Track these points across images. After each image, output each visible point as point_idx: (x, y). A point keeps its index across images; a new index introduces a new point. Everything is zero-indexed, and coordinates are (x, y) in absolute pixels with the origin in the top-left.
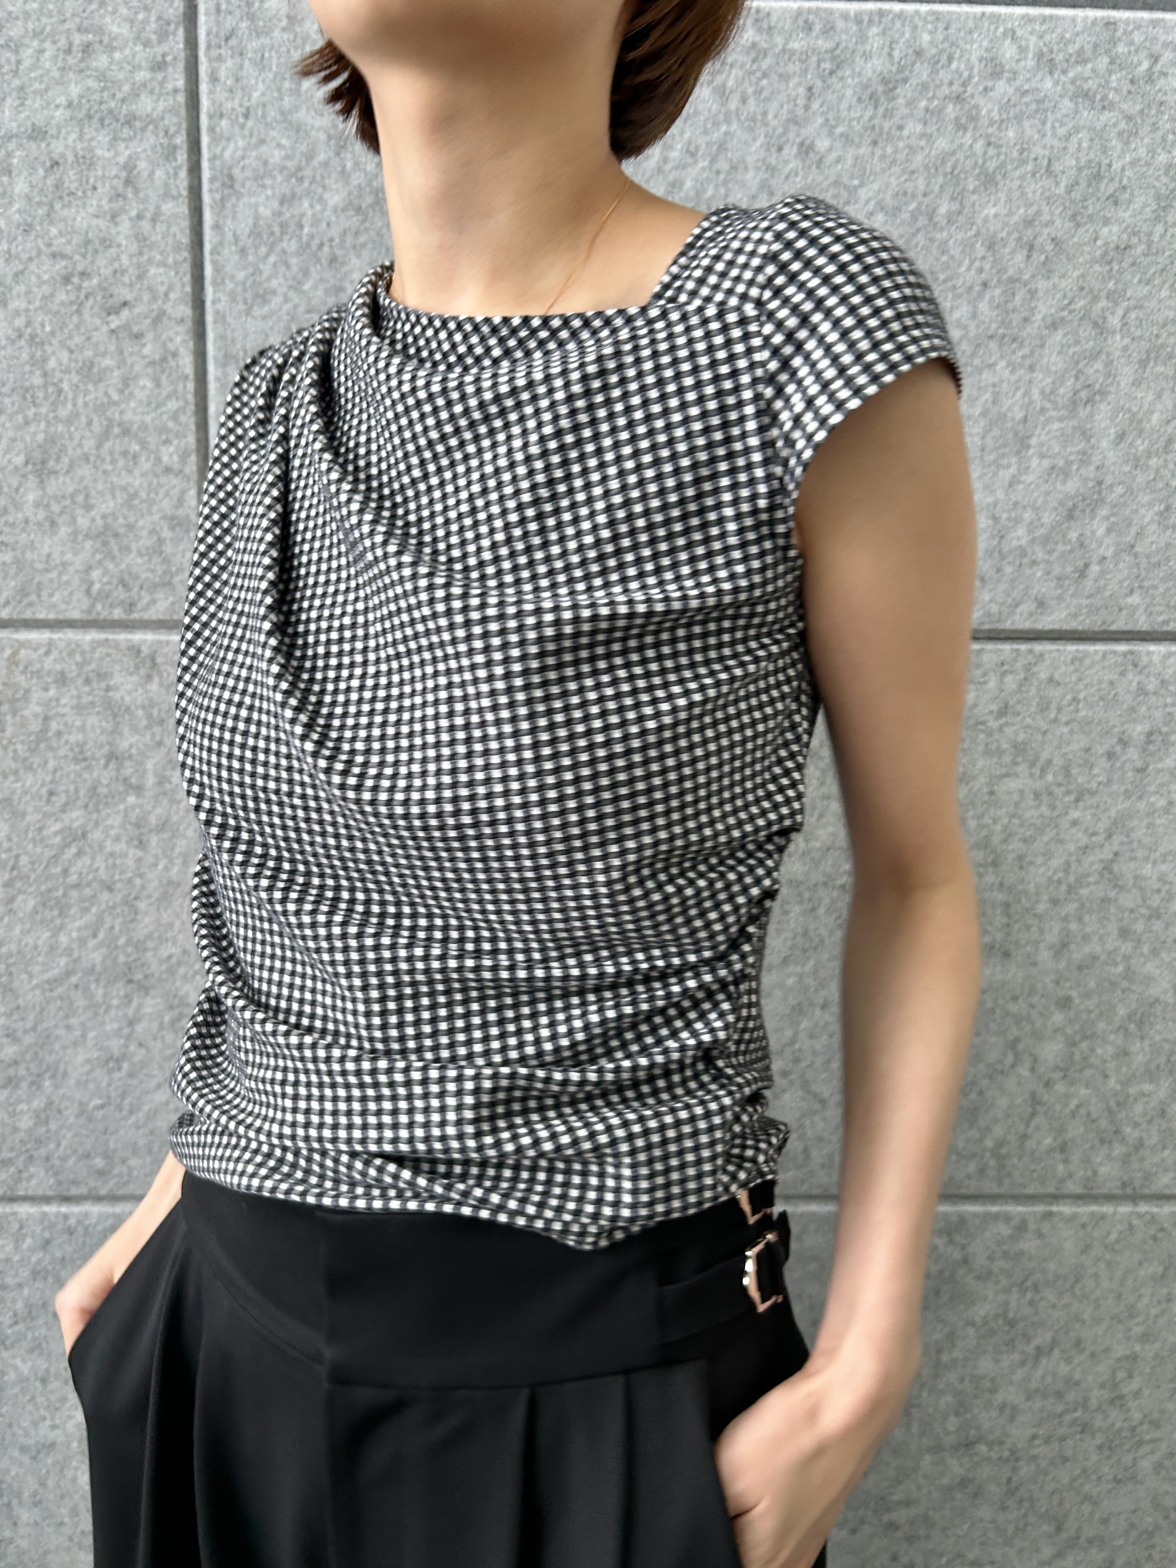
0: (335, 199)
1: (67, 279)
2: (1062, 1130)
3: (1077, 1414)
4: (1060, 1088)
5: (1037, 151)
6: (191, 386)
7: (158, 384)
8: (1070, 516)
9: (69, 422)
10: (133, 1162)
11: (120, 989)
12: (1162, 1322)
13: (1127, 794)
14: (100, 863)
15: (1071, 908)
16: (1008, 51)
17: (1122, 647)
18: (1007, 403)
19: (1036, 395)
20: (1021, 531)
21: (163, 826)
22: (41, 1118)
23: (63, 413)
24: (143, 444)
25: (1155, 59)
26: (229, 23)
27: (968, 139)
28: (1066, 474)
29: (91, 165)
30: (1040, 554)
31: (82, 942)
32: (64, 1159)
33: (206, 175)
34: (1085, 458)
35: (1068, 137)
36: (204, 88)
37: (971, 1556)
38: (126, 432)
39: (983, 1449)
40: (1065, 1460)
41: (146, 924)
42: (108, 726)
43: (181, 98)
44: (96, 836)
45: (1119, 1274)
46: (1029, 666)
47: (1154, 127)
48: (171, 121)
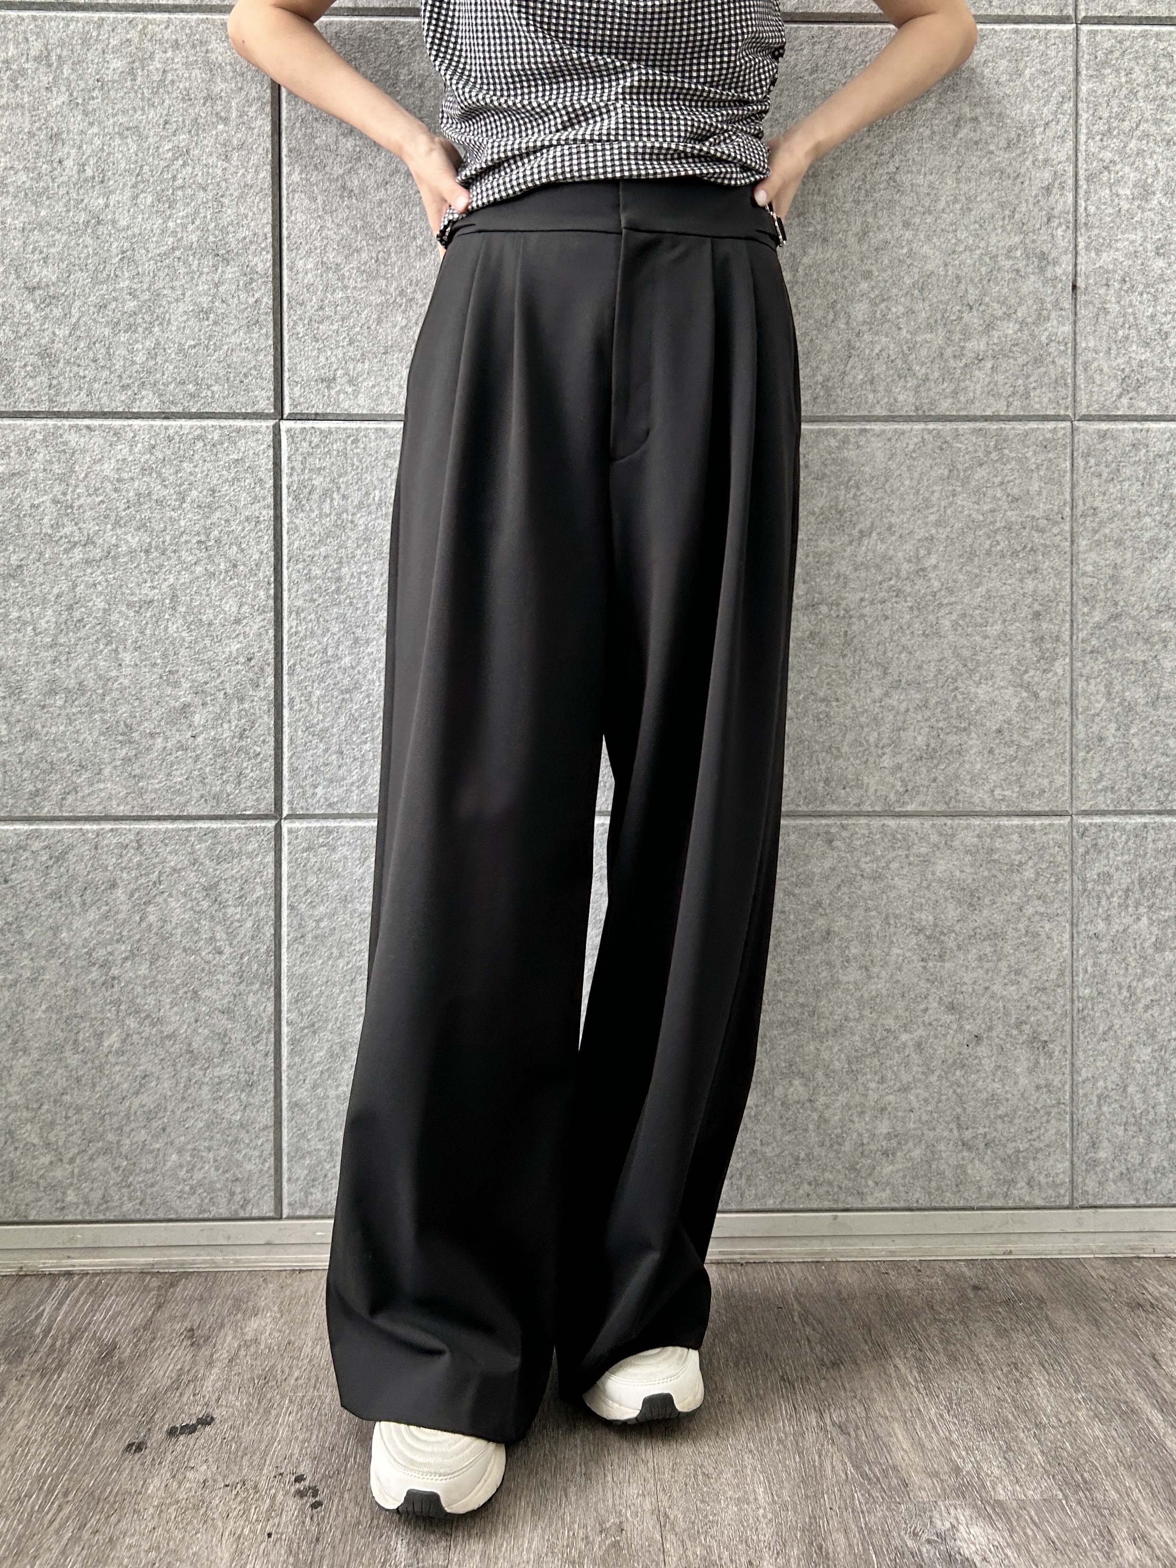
2: (870, 369)
3: (892, 582)
4: (867, 337)
10: (215, 388)
11: (210, 260)
12: (949, 512)
14: (198, 171)
15: (869, 206)
21: (241, 146)
22: (152, 355)
31: (184, 226)
32: (166, 385)
37: (821, 694)
39: (824, 609)
40: (887, 618)
41: (228, 215)
42: (207, 77)
44: (196, 152)
45: (916, 475)
46: (830, 40)
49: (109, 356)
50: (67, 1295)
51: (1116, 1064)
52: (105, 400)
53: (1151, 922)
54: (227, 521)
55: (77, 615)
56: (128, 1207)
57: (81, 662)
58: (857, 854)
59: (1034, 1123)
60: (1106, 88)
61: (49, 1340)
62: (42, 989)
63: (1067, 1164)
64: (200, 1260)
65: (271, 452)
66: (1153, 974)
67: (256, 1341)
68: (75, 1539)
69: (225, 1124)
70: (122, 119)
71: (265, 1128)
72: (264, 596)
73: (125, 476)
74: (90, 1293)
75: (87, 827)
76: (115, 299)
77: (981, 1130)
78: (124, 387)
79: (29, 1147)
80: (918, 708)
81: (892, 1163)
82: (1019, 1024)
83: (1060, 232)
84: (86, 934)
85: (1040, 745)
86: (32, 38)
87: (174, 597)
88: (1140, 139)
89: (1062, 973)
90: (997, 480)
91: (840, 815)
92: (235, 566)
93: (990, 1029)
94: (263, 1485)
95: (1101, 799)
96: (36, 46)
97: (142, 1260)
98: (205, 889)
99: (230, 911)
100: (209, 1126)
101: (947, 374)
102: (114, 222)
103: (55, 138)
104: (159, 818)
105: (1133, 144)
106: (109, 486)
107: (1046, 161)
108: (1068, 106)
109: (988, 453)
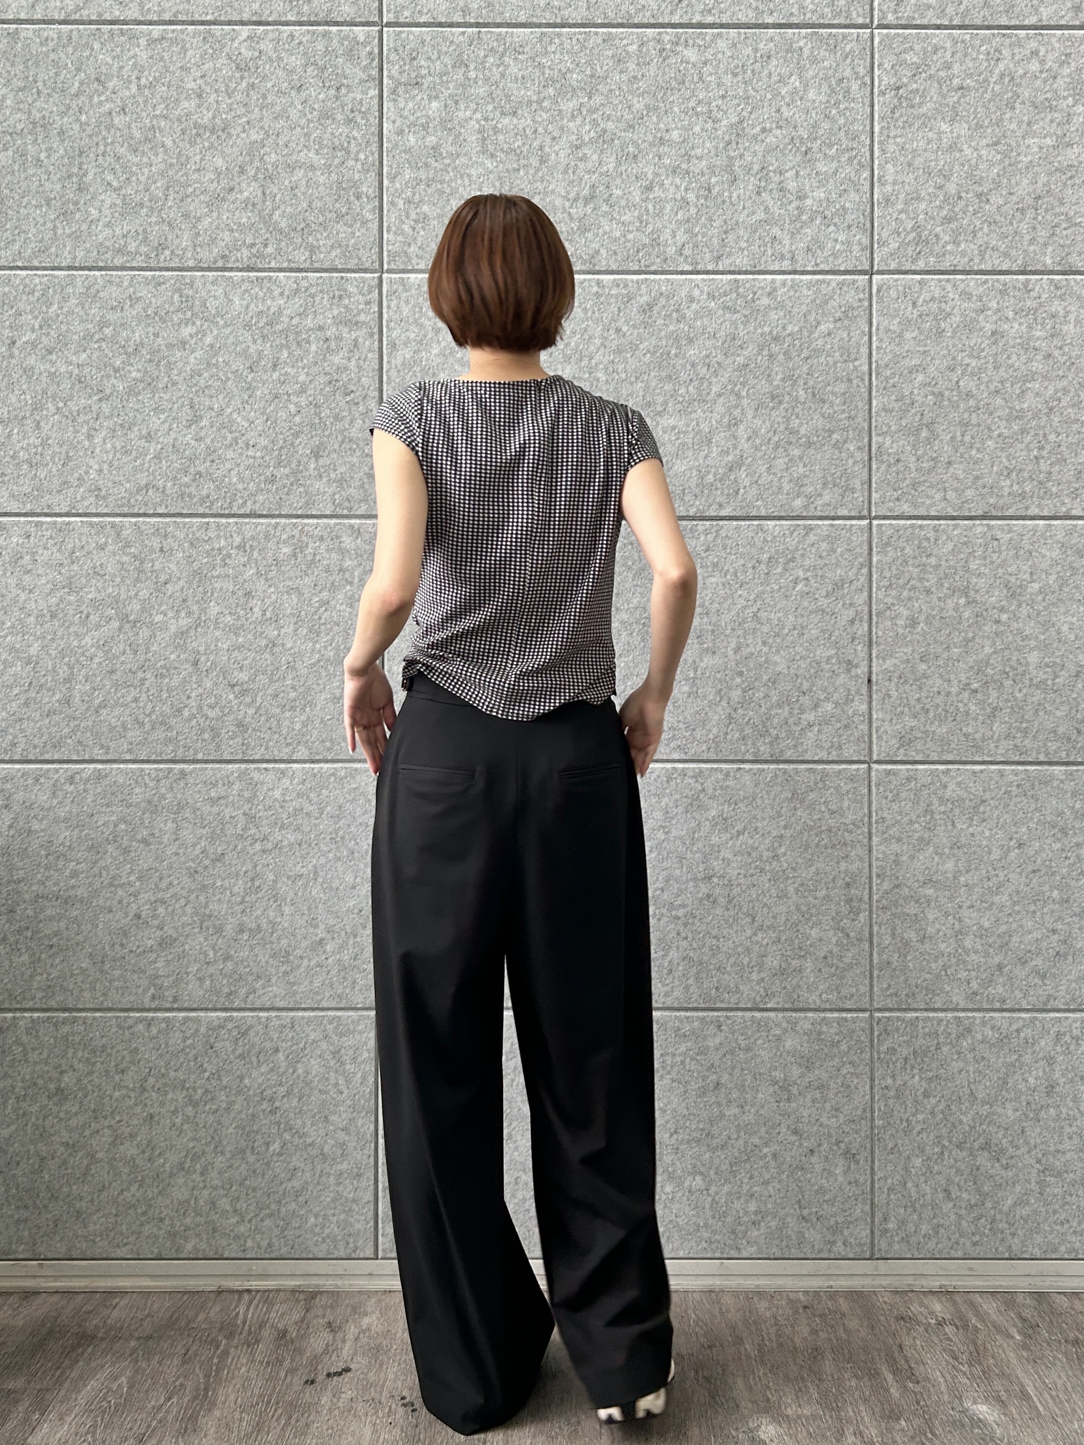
0: (435, 351)
1: (330, 383)
3: (758, 863)
5: (709, 329)
7: (364, 422)
8: (731, 470)
9: (328, 437)
12: (793, 819)
13: (762, 584)
15: (740, 632)
16: (696, 293)
17: (756, 523)
20: (711, 476)
22: (304, 725)
23: (326, 433)
24: (358, 445)
25: (755, 294)
26: (395, 287)
27: (682, 326)
28: (727, 453)
29: (341, 340)
30: (719, 485)
31: (325, 647)
32: (313, 743)
33: (385, 343)
34: (735, 447)
35: (721, 324)
36: (385, 311)
38: (351, 441)
39: (715, 880)
40: (754, 886)
43: (376, 315)
45: (772, 797)
46: (717, 531)
47: (756, 319)
48: (372, 323)
49: (279, 725)
50: (250, 1303)
51: (899, 1168)
52: (276, 752)
53: (921, 1079)
54: (349, 825)
55: (257, 883)
56: (284, 1250)
57: (259, 912)
58: (736, 1035)
59: (847, 1206)
60: (888, 559)
61: (247, 1327)
62: (232, 1115)
63: (868, 1231)
64: (329, 1284)
66: (922, 1112)
67: (369, 1330)
68: (287, 1424)
69: (343, 1200)
70: (288, 583)
71: (369, 1202)
73: (287, 798)
74: (265, 1302)
75: (261, 1014)
76: (283, 691)
77: (814, 1210)
78: (288, 745)
79: (224, 1213)
80: (774, 942)
81: (758, 1230)
82: (837, 1143)
83: (859, 648)
84: (260, 1081)
85: (850, 966)
86: (235, 535)
87: (316, 872)
88: (910, 590)
89: (864, 1111)
90: (822, 800)
91: (726, 1009)
93: (820, 1145)
94: (383, 1400)
95: (889, 1001)
96: (237, 540)
97: (293, 1283)
98: (333, 1053)
99: (348, 1067)
100: (334, 1200)
101: (789, 734)
102: (283, 645)
103: (248, 594)
104: (304, 1009)
105: (905, 593)
106: (277, 805)
107: (851, 604)
108: (865, 571)
109: (816, 783)
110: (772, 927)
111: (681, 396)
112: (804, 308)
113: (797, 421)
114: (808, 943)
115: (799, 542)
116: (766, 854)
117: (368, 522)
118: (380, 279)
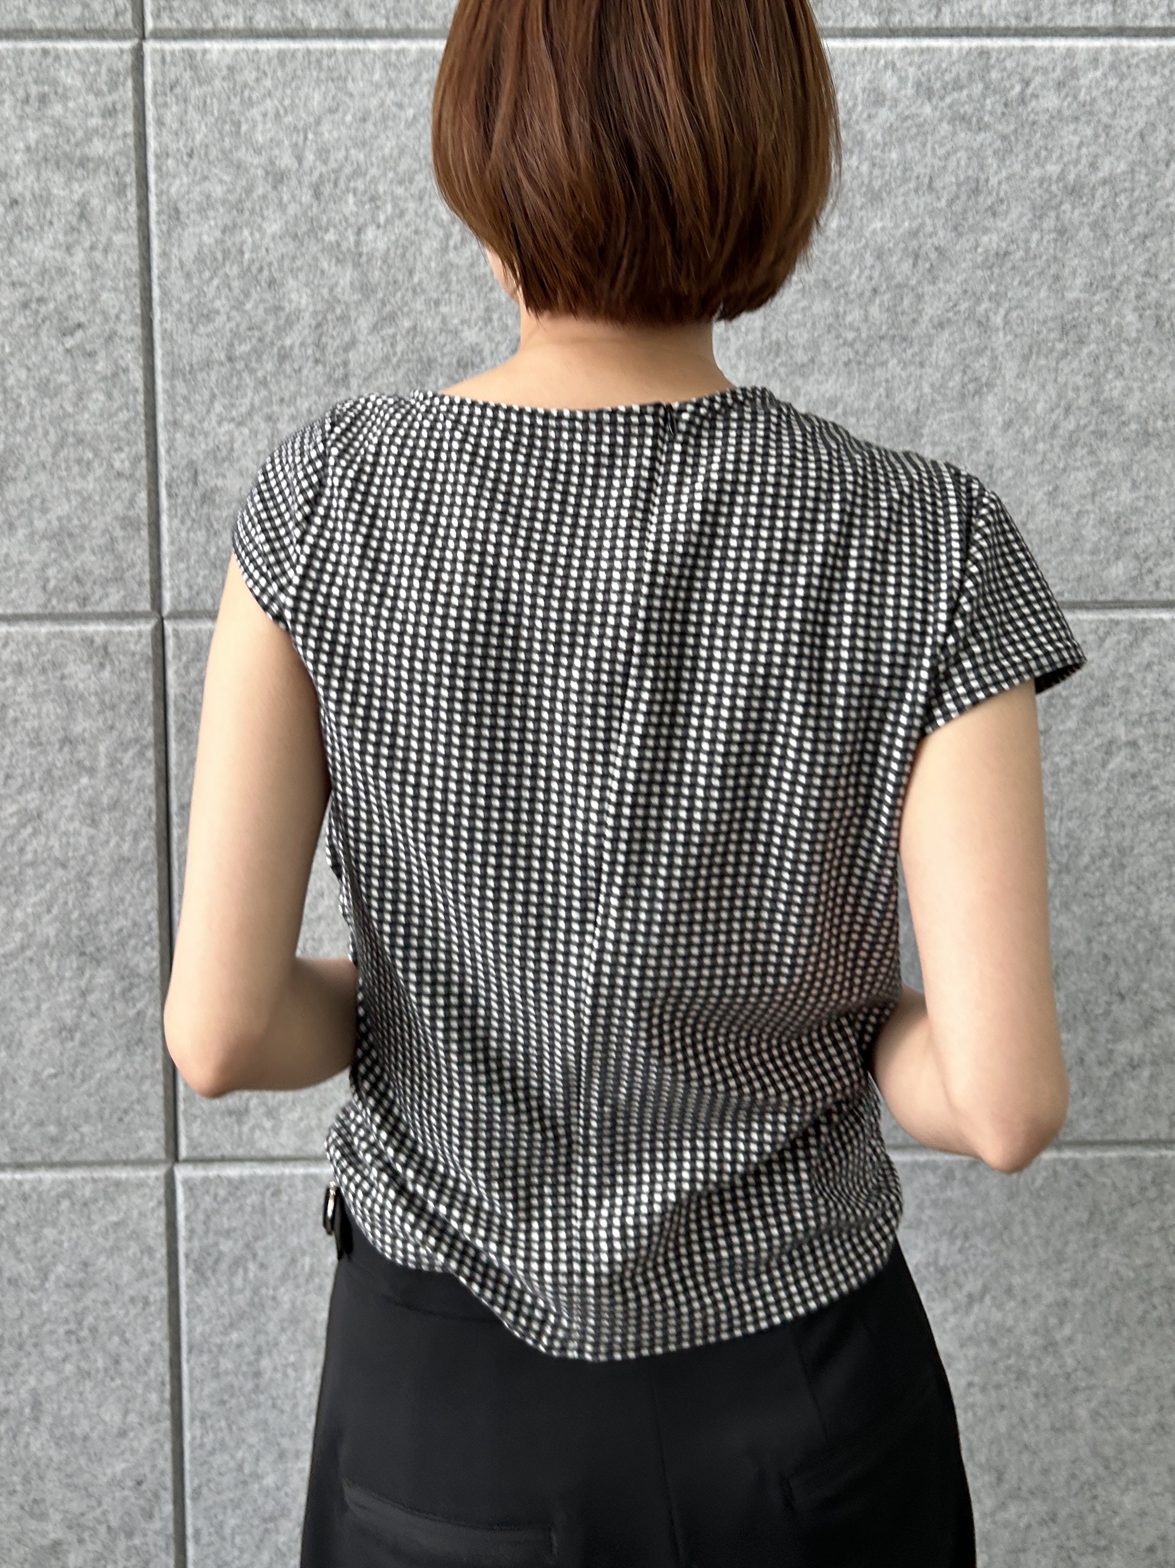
0: (274, 227)
1: (25, 305)
3: (1012, 1361)
5: (919, 169)
6: (141, 398)
7: (109, 396)
9: (26, 433)
10: (86, 1129)
11: (73, 962)
12: (1090, 1267)
14: (54, 842)
16: (889, 82)
18: (899, 397)
19: (926, 389)
21: (114, 805)
23: (21, 425)
24: (96, 453)
25: (1027, 83)
26: (173, 73)
29: (48, 203)
31: (37, 917)
32: (18, 1127)
33: (153, 208)
35: (947, 156)
36: (151, 131)
38: (80, 441)
40: (1002, 1408)
41: (98, 899)
42: (62, 712)
43: (130, 142)
44: (50, 816)
45: (1046, 1220)
47: (1028, 144)
48: (121, 162)
54: (106, 1303)
65: (162, 1212)
72: (157, 1401)
80: (1043, 1523)
87: (36, 1405)
90: (1155, 1225)
92: (117, 1362)
101: (1089, 1086)
109: (1143, 1189)
110: (1039, 1492)
111: (851, 327)
112: (1141, 119)
113: (1119, 384)
114: (1117, 1521)
115: (1117, 660)
116: (1030, 1342)
117: (127, 628)
118: (138, 54)
